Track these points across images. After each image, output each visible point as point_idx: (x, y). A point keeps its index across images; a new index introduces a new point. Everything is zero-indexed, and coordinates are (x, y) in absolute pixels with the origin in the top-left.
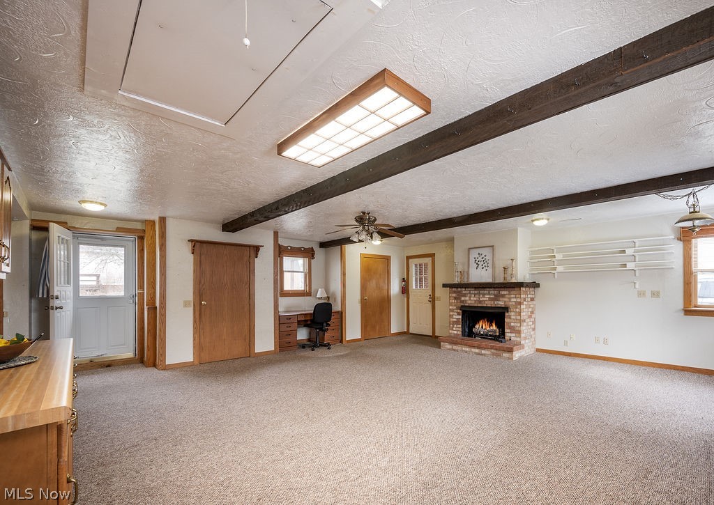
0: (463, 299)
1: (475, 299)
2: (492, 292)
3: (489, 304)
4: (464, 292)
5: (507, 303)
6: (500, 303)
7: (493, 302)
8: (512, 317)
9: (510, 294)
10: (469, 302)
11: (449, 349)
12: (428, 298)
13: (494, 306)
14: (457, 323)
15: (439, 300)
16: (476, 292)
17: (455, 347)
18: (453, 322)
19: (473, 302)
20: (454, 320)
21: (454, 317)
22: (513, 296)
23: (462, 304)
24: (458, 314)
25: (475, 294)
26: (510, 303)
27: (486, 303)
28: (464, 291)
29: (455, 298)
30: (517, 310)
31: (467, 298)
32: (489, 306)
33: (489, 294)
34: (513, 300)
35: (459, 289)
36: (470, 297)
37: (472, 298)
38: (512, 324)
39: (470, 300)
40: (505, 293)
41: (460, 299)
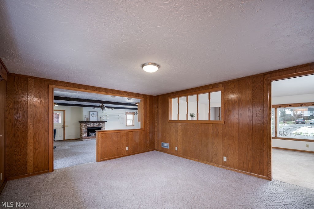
3: (97, 126)
6: (100, 126)
9: (102, 124)
10: (90, 126)
12: (61, 126)
15: (67, 126)
20: (84, 132)
23: (87, 127)
24: (86, 130)
25: (92, 124)
28: (88, 123)
30: (104, 127)
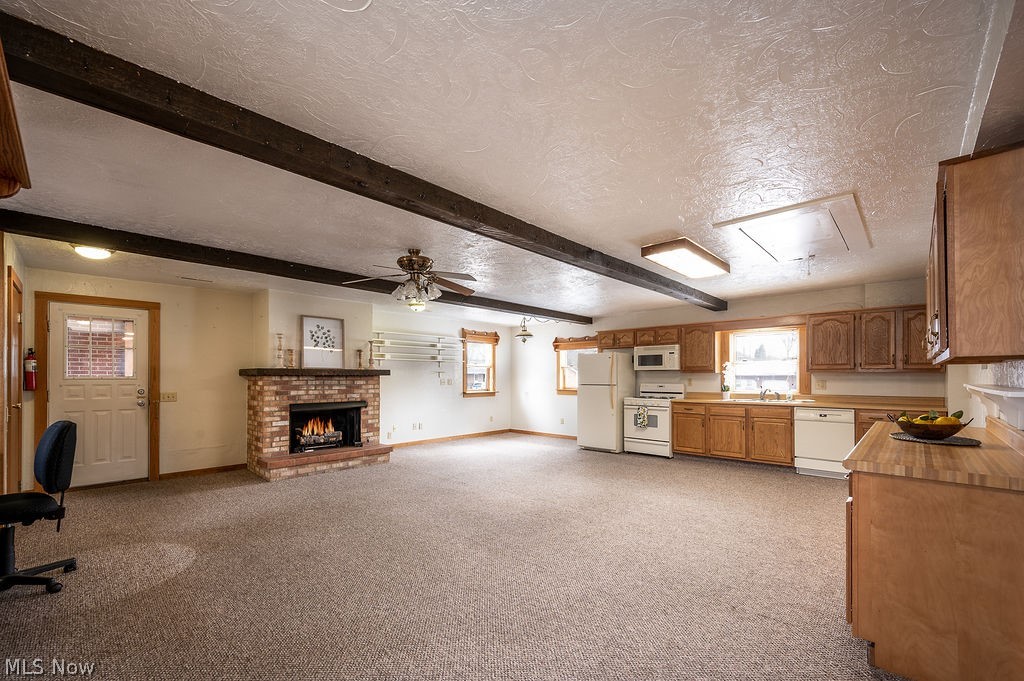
0: (293, 393)
1: (316, 392)
2: (344, 382)
3: (339, 398)
4: (294, 383)
5: (363, 396)
6: (355, 396)
7: (344, 396)
8: (370, 413)
9: (367, 384)
10: (306, 397)
11: (292, 477)
13: (346, 400)
14: (280, 433)
16: (318, 382)
17: (301, 471)
18: (272, 433)
19: (313, 397)
20: (275, 429)
21: (274, 424)
22: (370, 386)
23: (291, 402)
24: (283, 419)
25: (316, 386)
26: (368, 396)
27: (334, 397)
28: (294, 381)
29: (277, 393)
30: (376, 403)
31: (301, 392)
32: (340, 400)
33: (339, 385)
34: (370, 391)
35: (286, 379)
36: (307, 390)
37: (311, 392)
38: (370, 421)
39: (307, 394)
40: (362, 382)
41: (287, 393)
